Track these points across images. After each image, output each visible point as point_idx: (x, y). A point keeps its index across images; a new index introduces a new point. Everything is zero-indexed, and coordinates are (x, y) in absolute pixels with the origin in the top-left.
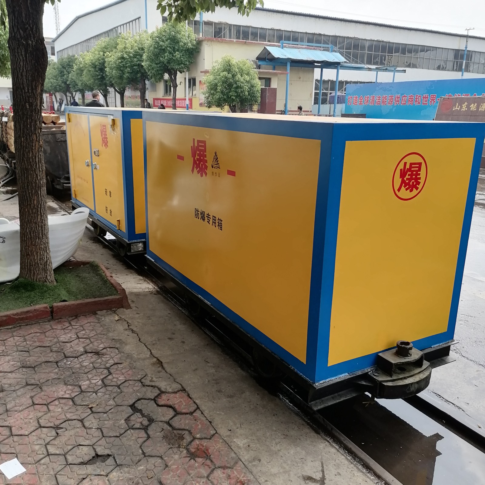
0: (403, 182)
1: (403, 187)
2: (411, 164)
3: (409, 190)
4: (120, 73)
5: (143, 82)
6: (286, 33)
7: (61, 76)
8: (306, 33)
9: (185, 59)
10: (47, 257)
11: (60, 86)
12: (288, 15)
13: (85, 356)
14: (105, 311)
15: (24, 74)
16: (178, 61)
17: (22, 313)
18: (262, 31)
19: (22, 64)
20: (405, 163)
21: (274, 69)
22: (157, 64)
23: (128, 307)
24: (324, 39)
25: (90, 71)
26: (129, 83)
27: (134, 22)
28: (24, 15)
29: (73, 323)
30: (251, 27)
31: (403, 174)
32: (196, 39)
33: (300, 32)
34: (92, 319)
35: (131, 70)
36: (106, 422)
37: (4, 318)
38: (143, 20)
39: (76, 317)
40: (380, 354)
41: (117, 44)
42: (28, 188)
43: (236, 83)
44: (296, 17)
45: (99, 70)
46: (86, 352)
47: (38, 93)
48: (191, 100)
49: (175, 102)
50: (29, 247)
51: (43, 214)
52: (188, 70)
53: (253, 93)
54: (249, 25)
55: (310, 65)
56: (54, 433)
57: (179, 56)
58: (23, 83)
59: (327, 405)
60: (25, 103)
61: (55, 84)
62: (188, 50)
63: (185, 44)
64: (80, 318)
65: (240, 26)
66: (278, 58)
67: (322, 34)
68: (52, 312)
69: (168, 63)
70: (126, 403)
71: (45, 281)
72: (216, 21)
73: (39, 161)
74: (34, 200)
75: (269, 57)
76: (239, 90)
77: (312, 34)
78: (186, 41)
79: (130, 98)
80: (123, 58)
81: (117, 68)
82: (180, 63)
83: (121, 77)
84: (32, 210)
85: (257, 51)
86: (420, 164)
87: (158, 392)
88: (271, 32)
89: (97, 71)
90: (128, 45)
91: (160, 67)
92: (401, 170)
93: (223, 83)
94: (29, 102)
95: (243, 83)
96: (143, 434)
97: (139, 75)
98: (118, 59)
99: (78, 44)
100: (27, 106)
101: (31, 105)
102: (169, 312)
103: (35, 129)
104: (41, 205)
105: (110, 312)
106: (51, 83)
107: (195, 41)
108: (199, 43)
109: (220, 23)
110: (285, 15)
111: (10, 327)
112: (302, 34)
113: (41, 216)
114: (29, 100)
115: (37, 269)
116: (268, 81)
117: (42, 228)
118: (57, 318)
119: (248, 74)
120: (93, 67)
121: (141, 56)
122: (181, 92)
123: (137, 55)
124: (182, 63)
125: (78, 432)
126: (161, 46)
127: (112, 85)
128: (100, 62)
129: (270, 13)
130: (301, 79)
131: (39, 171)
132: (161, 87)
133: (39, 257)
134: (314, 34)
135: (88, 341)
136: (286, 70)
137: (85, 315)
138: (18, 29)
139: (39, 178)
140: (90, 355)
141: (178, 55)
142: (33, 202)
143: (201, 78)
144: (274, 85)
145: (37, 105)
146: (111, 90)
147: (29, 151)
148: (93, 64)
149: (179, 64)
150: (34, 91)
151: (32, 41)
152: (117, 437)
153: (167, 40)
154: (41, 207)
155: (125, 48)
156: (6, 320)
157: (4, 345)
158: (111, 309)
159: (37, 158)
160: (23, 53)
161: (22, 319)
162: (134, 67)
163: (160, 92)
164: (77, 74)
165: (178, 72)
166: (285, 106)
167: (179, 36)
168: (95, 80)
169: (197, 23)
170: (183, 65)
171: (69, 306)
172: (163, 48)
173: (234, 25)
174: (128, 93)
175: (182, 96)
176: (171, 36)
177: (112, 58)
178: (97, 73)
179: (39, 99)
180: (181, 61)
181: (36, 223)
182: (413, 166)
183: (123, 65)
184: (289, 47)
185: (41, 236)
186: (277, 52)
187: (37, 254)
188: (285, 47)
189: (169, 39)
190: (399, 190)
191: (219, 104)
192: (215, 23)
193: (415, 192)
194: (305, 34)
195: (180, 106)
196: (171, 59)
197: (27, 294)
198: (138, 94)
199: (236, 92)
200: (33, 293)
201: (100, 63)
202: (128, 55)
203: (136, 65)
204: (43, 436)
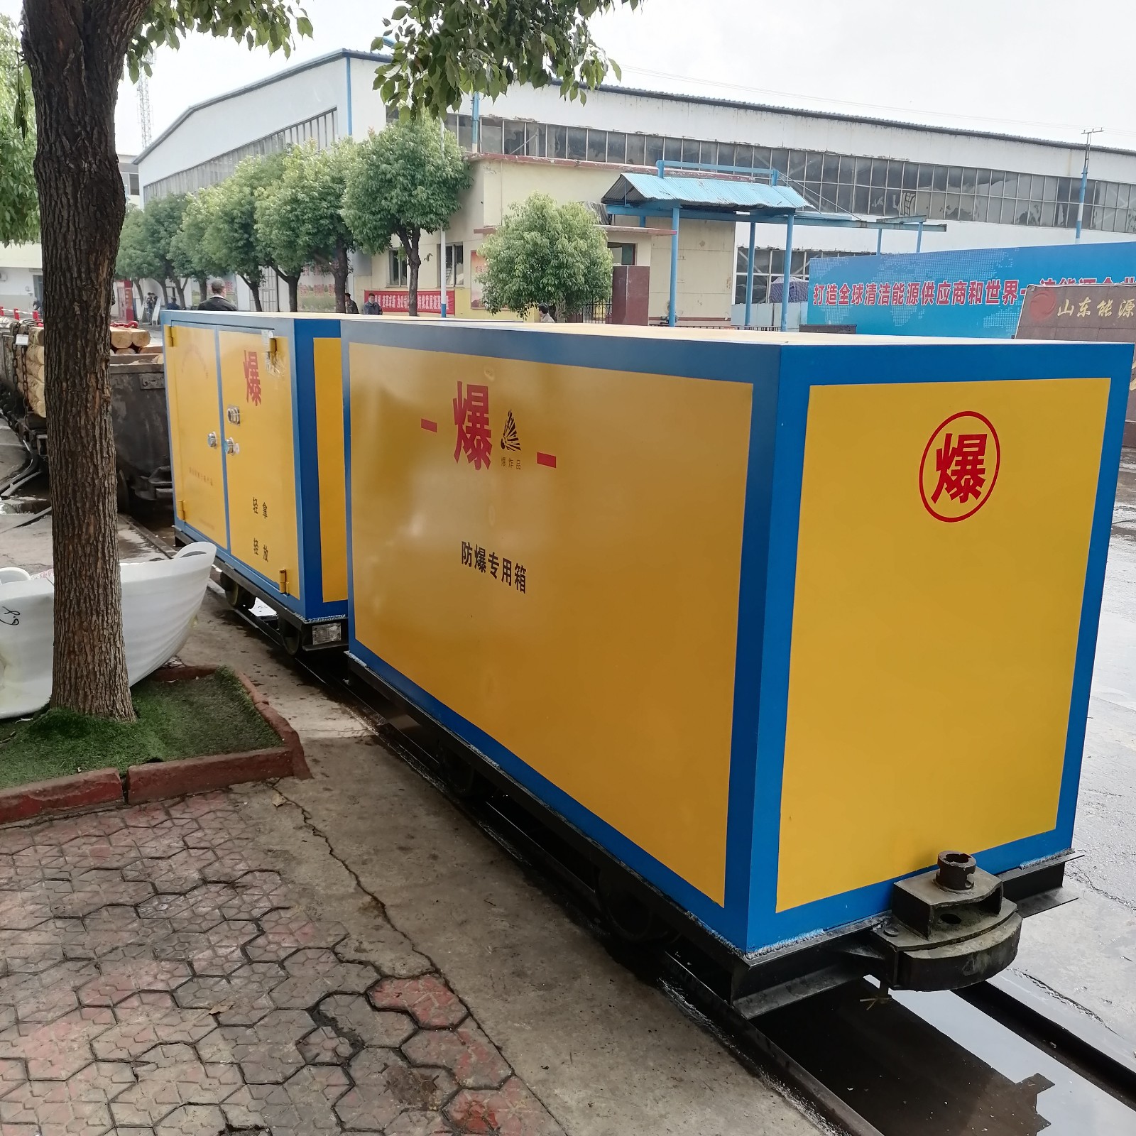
0: (944, 478)
1: (944, 491)
2: (962, 438)
3: (958, 499)
4: (287, 236)
5: (341, 255)
6: (669, 141)
7: (153, 242)
8: (716, 143)
9: (440, 203)
10: (115, 658)
11: (150, 264)
12: (674, 102)
13: (203, 890)
14: (250, 784)
15: (71, 237)
16: (423, 207)
17: (55, 790)
18: (615, 139)
19: (65, 214)
20: (949, 437)
21: (643, 224)
22: (373, 214)
23: (306, 774)
24: (758, 156)
25: (219, 230)
26: (310, 257)
27: (321, 119)
28: (71, 104)
29: (174, 813)
30: (590, 130)
31: (943, 463)
32: (463, 158)
33: (703, 142)
34: (219, 803)
35: (313, 227)
36: (251, 1049)
37: (15, 802)
38: (342, 114)
39: (183, 797)
40: (899, 884)
41: (283, 169)
42: (75, 498)
43: (556, 257)
44: (693, 106)
45: (240, 228)
46: (205, 882)
47: (101, 279)
48: (451, 295)
49: (416, 299)
50: (74, 633)
51: (110, 556)
52: (446, 228)
53: (595, 278)
54: (584, 124)
55: (725, 214)
56: (127, 1075)
57: (425, 196)
58: (67, 257)
59: (775, 1006)
60: (72, 303)
61: (139, 261)
62: (445, 181)
63: (438, 168)
64: (190, 801)
65: (564, 128)
66: (652, 200)
67: (753, 144)
68: (126, 787)
69: (399, 211)
70: (298, 1002)
71: (112, 714)
72: (511, 117)
73: (101, 434)
74: (88, 525)
75: (632, 197)
76: (564, 272)
77: (730, 144)
78: (440, 162)
79: (312, 290)
80: (295, 200)
81: (283, 224)
82: (426, 210)
83: (291, 245)
84: (83, 548)
85: (602, 184)
86: (983, 438)
87: (375, 976)
88: (635, 141)
89: (236, 231)
90: (309, 172)
91: (381, 219)
92: (939, 451)
93: (528, 255)
94: (81, 301)
95: (572, 256)
96: (338, 1076)
97: (332, 239)
98: (286, 203)
99: (193, 168)
100: (77, 309)
101: (85, 307)
102: (401, 785)
103: (93, 363)
104: (104, 536)
105: (262, 787)
106: (130, 257)
107: (462, 161)
108: (471, 166)
109: (519, 122)
110: (667, 103)
111: (28, 822)
112: (707, 146)
113: (105, 562)
114: (80, 296)
115: (93, 686)
116: (629, 251)
117: (105, 589)
118: (137, 800)
119: (584, 236)
120: (226, 222)
121: (339, 196)
122: (429, 275)
123: (328, 194)
124: (431, 212)
125: (185, 1073)
126: (384, 173)
127: (270, 263)
128: (244, 209)
129: (634, 98)
130: (706, 247)
131: (102, 457)
132: (383, 264)
133: (97, 658)
134: (735, 145)
135: (210, 855)
136: (671, 225)
137: (204, 795)
138: (58, 135)
139: (100, 475)
140: (213, 888)
141: (421, 193)
142: (87, 529)
143: (474, 244)
144: (643, 259)
145: (98, 307)
146: (268, 272)
147: (79, 412)
148: (226, 214)
149: (425, 214)
150: (93, 276)
151: (90, 163)
152: (278, 1083)
153: (397, 160)
154: (104, 541)
155: (301, 178)
156: (17, 807)
157: (14, 865)
158: (263, 780)
159: (97, 428)
160: (69, 190)
161: (54, 804)
162: (322, 222)
163: (381, 278)
164: (190, 236)
165: (423, 231)
166: (670, 306)
167: (423, 151)
168: (231, 250)
169: (466, 122)
170: (432, 216)
171: (165, 772)
172: (389, 176)
173: (550, 126)
174: (306, 280)
175: (433, 287)
176: (406, 152)
177: (271, 200)
178: (236, 235)
179: (104, 292)
180: (429, 207)
181: (91, 578)
182: (966, 442)
183: (297, 216)
184: (678, 175)
185: (102, 607)
186: (649, 185)
187: (92, 650)
188: (668, 174)
189: (402, 156)
190: (935, 498)
191: (518, 304)
192: (508, 122)
193: (972, 502)
194: (713, 146)
195: (427, 307)
196: (405, 202)
197: (69, 744)
198: (331, 281)
199: (557, 277)
200: (81, 742)
201: (242, 213)
202: (308, 195)
203: (326, 217)
204: (103, 1082)
